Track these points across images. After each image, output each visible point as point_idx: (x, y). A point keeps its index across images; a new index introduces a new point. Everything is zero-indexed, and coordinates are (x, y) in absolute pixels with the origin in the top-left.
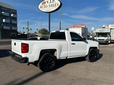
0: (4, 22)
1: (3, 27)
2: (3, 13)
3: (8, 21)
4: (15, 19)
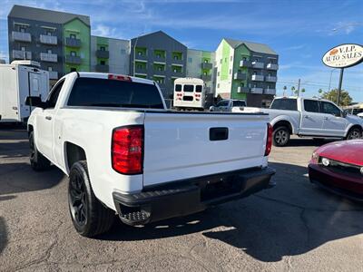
0: (253, 81)
1: (250, 90)
2: (253, 63)
3: (261, 78)
4: (273, 72)
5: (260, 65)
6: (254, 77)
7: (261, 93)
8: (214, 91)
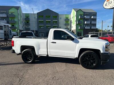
0: (86, 24)
1: (84, 27)
2: (85, 17)
3: (89, 22)
4: (95, 20)
5: (88, 17)
6: (86, 22)
7: (90, 28)
8: (71, 29)
